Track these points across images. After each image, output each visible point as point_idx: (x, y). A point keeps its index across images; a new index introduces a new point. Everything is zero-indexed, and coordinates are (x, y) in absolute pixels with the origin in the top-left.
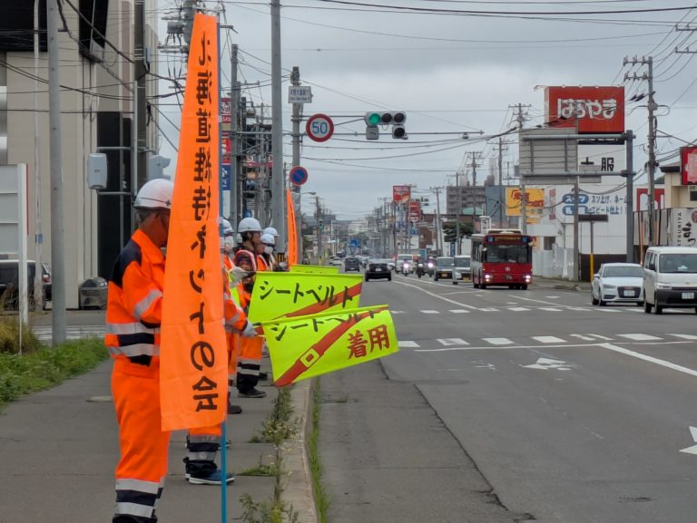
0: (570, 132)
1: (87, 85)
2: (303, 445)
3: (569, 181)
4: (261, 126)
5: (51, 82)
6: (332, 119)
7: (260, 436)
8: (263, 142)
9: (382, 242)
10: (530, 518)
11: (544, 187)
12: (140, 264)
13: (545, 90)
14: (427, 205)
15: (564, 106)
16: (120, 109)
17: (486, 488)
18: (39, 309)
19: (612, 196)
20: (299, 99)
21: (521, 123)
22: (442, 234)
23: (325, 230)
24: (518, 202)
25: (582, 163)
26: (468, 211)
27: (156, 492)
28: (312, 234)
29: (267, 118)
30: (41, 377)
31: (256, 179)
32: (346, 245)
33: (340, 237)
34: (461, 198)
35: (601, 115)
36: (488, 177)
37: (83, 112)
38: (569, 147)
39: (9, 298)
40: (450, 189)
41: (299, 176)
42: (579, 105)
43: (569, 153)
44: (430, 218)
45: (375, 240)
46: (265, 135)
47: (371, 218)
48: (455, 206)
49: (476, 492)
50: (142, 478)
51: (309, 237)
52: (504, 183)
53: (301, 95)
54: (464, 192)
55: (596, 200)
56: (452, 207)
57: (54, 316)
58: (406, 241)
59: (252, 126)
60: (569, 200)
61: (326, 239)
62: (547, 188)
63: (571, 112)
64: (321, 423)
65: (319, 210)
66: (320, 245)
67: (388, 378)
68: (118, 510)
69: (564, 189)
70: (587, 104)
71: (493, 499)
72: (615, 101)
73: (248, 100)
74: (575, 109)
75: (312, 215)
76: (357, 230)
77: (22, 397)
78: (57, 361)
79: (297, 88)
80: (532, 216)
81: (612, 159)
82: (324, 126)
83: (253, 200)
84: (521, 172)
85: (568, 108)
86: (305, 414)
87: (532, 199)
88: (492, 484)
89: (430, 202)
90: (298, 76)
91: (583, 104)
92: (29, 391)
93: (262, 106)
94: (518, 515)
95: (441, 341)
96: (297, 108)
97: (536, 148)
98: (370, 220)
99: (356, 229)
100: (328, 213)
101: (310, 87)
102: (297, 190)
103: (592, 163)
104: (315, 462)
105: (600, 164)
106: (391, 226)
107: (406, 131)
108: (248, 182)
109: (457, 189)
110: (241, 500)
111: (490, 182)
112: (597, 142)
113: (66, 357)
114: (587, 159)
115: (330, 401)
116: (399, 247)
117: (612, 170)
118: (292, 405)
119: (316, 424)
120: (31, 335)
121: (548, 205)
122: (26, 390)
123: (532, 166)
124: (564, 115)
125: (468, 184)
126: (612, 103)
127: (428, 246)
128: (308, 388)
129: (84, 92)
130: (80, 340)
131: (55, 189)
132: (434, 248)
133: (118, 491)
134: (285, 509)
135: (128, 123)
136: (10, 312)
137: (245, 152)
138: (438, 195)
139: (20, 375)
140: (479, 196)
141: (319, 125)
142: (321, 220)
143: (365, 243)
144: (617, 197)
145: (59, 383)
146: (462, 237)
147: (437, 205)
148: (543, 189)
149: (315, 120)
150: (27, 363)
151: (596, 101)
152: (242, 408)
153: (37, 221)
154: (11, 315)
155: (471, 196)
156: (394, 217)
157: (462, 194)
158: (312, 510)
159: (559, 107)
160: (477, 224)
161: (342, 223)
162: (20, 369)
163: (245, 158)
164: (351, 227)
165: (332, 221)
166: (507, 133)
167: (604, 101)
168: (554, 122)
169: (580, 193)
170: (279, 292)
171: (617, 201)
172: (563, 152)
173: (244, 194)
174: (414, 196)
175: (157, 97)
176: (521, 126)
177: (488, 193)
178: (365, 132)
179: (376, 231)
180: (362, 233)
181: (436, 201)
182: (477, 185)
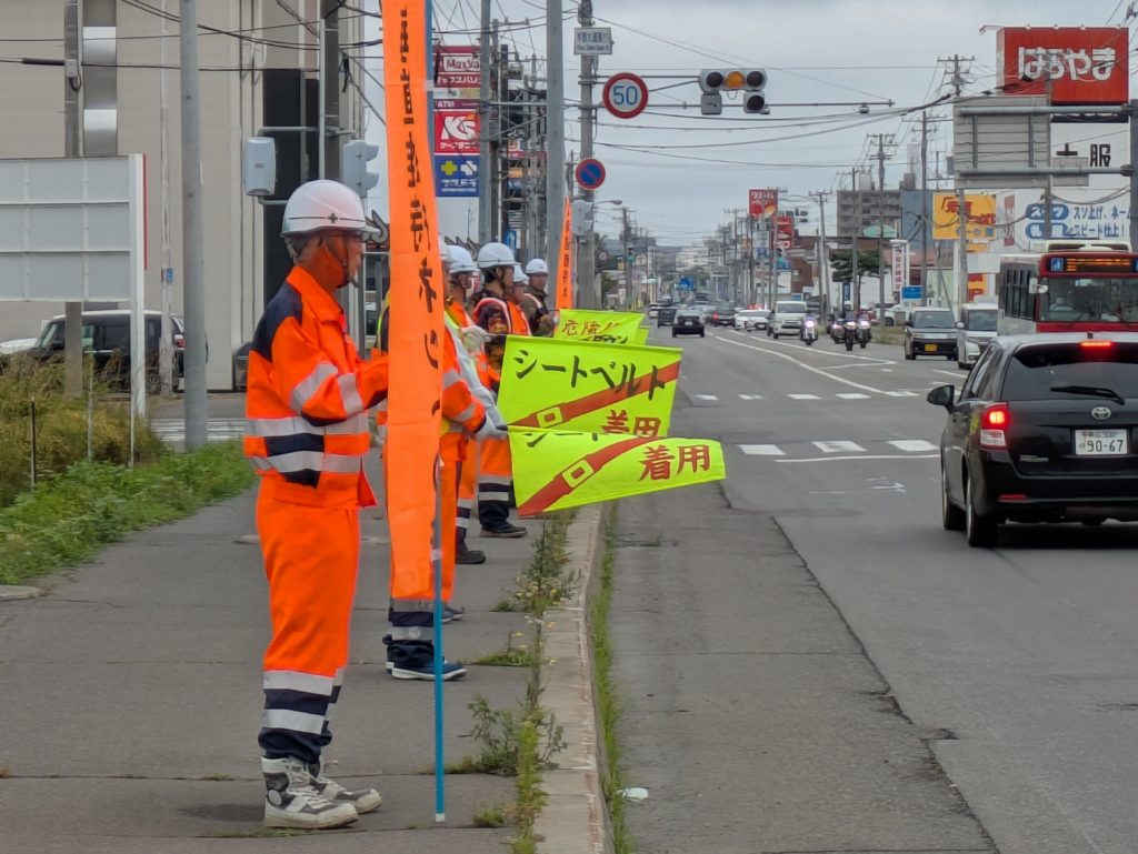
0: (1039, 103)
1: (247, 25)
2: (581, 615)
3: (1035, 182)
4: (532, 92)
5: (183, 19)
6: (645, 80)
7: (512, 601)
8: (535, 119)
9: (731, 282)
10: (948, 738)
11: (997, 192)
12: (300, 322)
13: (998, 33)
14: (805, 221)
15: (1029, 59)
16: (302, 65)
17: (879, 686)
18: (166, 390)
19: (1108, 207)
20: (591, 48)
21: (957, 86)
22: (828, 270)
23: (638, 263)
24: (953, 216)
25: (1059, 153)
26: (872, 231)
27: (328, 692)
28: (616, 268)
29: (541, 80)
30: (162, 502)
31: (525, 179)
32: (672, 286)
33: (662, 273)
34: (860, 209)
35: (1090, 75)
36: (906, 175)
37: (241, 70)
38: (1036, 127)
39: (114, 373)
40: (843, 195)
41: (592, 174)
42: (1054, 58)
43: (1037, 137)
44: (809, 243)
45: (720, 279)
46: (538, 108)
47: (714, 242)
48: (851, 223)
49: (860, 693)
50: (307, 669)
51: (612, 274)
52: (931, 185)
53: (596, 42)
54: (865, 200)
55: (1081, 214)
56: (845, 225)
57: (187, 404)
58: (770, 280)
59: (518, 92)
60: (1037, 213)
61: (639, 277)
62: (1001, 194)
63: (1039, 69)
64: (616, 580)
65: (628, 229)
66: (629, 287)
67: (729, 506)
68: (267, 721)
69: (1029, 196)
70: (1066, 57)
71: (890, 706)
72: (1113, 52)
73: (511, 49)
74: (1047, 66)
75: (618, 238)
76: (691, 263)
77: (129, 534)
78: (189, 477)
79: (588, 31)
80: (976, 241)
81: (1108, 147)
82: (632, 92)
83: (518, 214)
84: (956, 167)
85: (1034, 63)
86: (589, 564)
87: (975, 212)
88: (890, 680)
89: (809, 217)
90: (590, 11)
91: (1058, 55)
92: (143, 526)
93: (534, 59)
94: (929, 732)
95: (819, 445)
96: (589, 63)
97: (981, 128)
98: (712, 246)
99: (689, 261)
100: (644, 234)
101: (609, 29)
102: (588, 196)
103: (1075, 153)
104: (601, 643)
105: (1088, 155)
106: (746, 256)
107: (766, 102)
108: (510, 184)
109: (853, 194)
110: (471, 707)
111: (908, 185)
112: (1083, 119)
113: (204, 469)
114: (1067, 146)
115: (633, 544)
116: (759, 290)
117: (1107, 164)
118: (567, 550)
119: (606, 581)
120: (150, 433)
121: (1002, 223)
122: (137, 524)
123: (975, 158)
124: (1028, 73)
125: (873, 188)
126: (1107, 55)
127: (805, 289)
128: (595, 523)
129: (241, 37)
130: (229, 442)
131: (189, 196)
132: (815, 292)
133: (266, 691)
134: (543, 720)
135: (313, 85)
136: (116, 396)
137: (505, 135)
138: (822, 205)
139: (128, 499)
140: (891, 206)
141: (624, 92)
142: (630, 245)
143: (704, 284)
144: (1115, 210)
145: (192, 513)
146: (861, 275)
147: (822, 222)
148: (994, 196)
149: (618, 83)
150: (139, 480)
151: (1082, 52)
152: (486, 555)
153: (165, 248)
154: (118, 400)
155: (876, 206)
156: (750, 241)
157: (862, 204)
158: (589, 723)
159: (1021, 60)
160: (885, 253)
161: (666, 250)
162: (128, 489)
163: (505, 143)
164: (680, 258)
165: (650, 248)
166: (935, 104)
167: (1095, 52)
168: (1014, 85)
169: (1054, 202)
170: (547, 368)
171: (1115, 215)
172: (1027, 135)
173: (504, 203)
174: (784, 206)
175: (361, 44)
176: (958, 92)
177: (905, 201)
178: (699, 103)
179: (720, 263)
180: (699, 268)
181: (819, 215)
182: (885, 188)
